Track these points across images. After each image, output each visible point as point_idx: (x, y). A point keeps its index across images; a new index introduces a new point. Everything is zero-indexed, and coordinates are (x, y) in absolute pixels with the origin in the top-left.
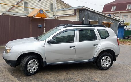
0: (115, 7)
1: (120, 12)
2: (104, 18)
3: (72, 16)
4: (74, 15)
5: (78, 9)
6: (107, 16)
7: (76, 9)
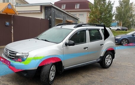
0: (65, 6)
1: (70, 10)
2: (67, 17)
3: (37, 13)
4: (40, 12)
5: (44, 6)
6: (69, 14)
7: (42, 6)
